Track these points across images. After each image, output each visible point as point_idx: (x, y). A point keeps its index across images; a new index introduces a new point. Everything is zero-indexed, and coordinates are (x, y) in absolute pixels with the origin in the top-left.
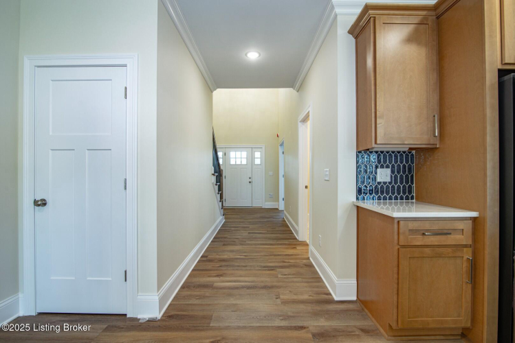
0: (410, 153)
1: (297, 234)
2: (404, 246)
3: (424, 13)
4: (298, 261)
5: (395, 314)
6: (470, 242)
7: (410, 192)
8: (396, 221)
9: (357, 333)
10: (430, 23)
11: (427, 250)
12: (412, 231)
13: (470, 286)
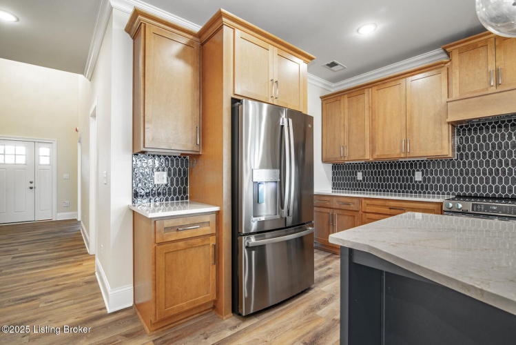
0: (185, 157)
1: (89, 247)
2: (160, 244)
3: (191, 37)
4: (78, 280)
5: (154, 309)
6: (214, 232)
7: (185, 192)
8: (153, 221)
9: (120, 341)
10: (195, 48)
11: (181, 244)
12: (167, 229)
13: (215, 266)
